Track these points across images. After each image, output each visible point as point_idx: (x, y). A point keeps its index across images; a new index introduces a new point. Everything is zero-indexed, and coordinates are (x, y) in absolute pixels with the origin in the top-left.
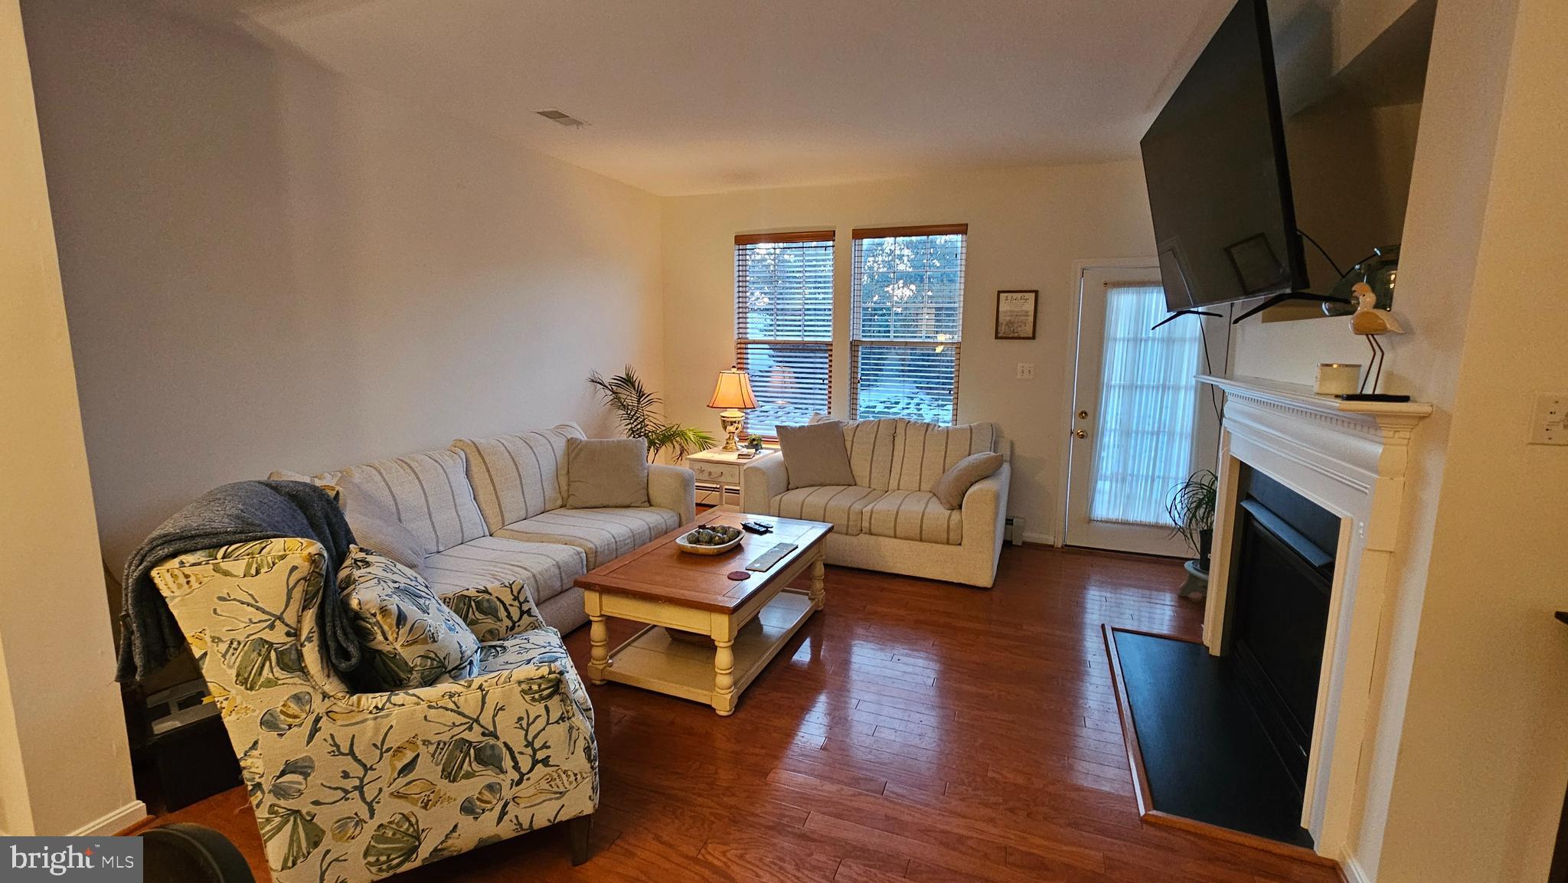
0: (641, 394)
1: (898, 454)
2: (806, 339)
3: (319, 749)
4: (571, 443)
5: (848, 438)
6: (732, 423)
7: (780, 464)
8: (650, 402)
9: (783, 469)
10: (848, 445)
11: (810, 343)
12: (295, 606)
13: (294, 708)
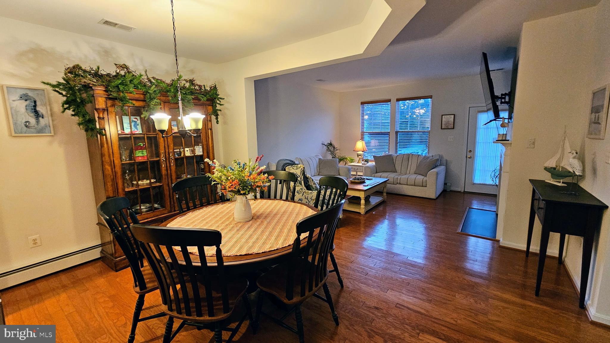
0: (334, 148)
1: (410, 164)
2: (382, 131)
3: (303, 198)
4: (320, 159)
5: (394, 159)
6: (360, 155)
7: (374, 166)
8: (337, 150)
9: (375, 167)
10: (394, 161)
11: (383, 132)
12: (301, 175)
13: (301, 190)
